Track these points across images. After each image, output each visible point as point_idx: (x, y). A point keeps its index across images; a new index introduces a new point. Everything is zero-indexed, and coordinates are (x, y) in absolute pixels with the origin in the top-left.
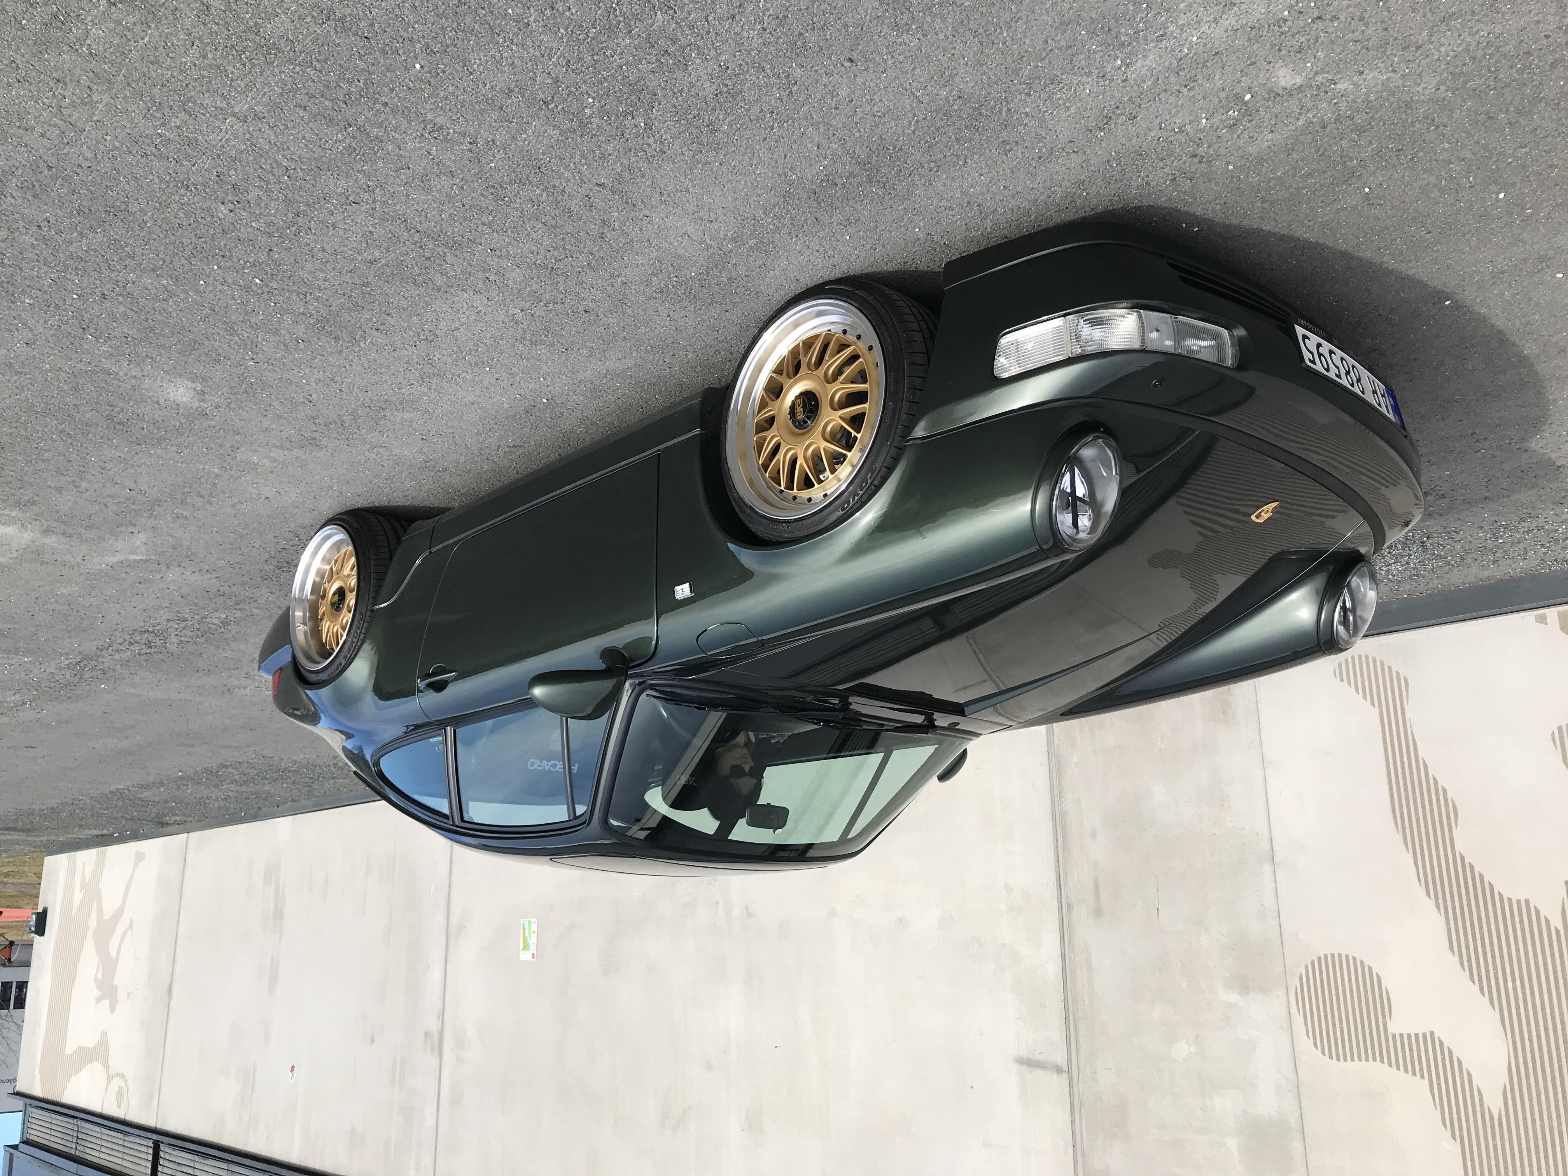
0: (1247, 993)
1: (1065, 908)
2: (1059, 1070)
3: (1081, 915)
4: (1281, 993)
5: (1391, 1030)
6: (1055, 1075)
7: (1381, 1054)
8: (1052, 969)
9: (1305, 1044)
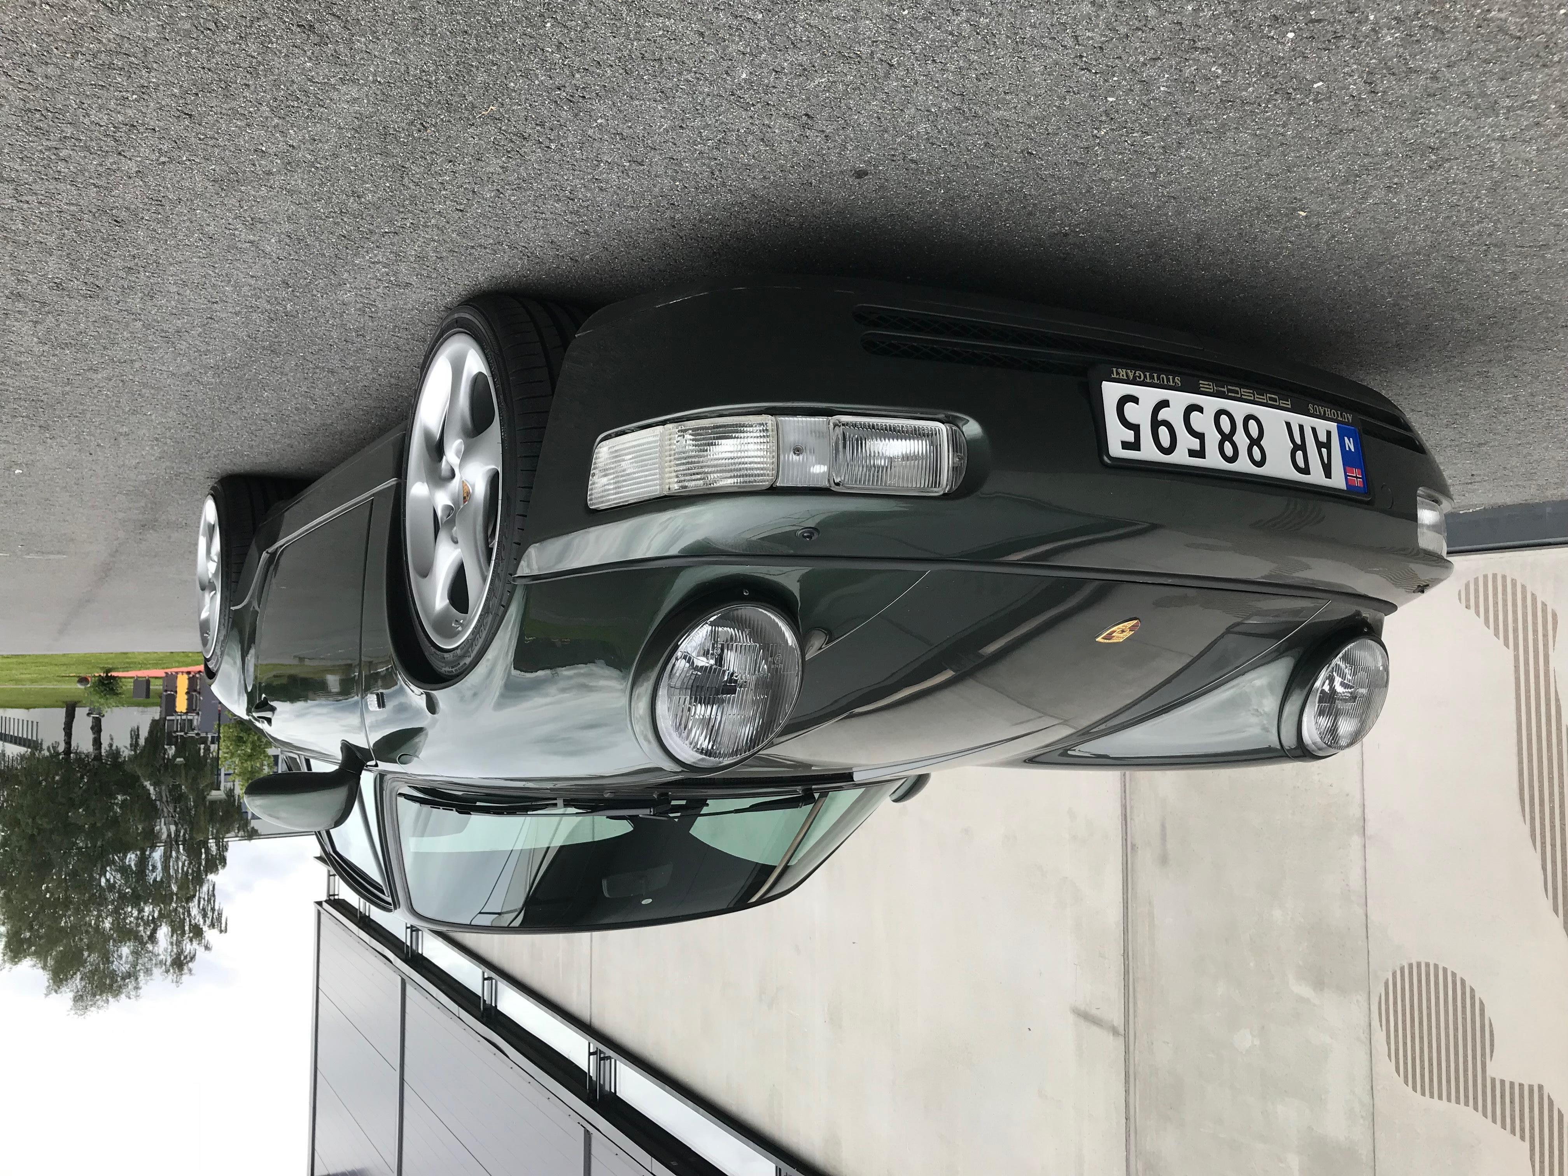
0: (1322, 990)
1: (1128, 848)
2: (1115, 1031)
3: (1145, 859)
4: (1362, 998)
5: (1490, 1073)
6: (1111, 1037)
7: (1475, 1099)
8: (1113, 915)
9: (1385, 1067)
